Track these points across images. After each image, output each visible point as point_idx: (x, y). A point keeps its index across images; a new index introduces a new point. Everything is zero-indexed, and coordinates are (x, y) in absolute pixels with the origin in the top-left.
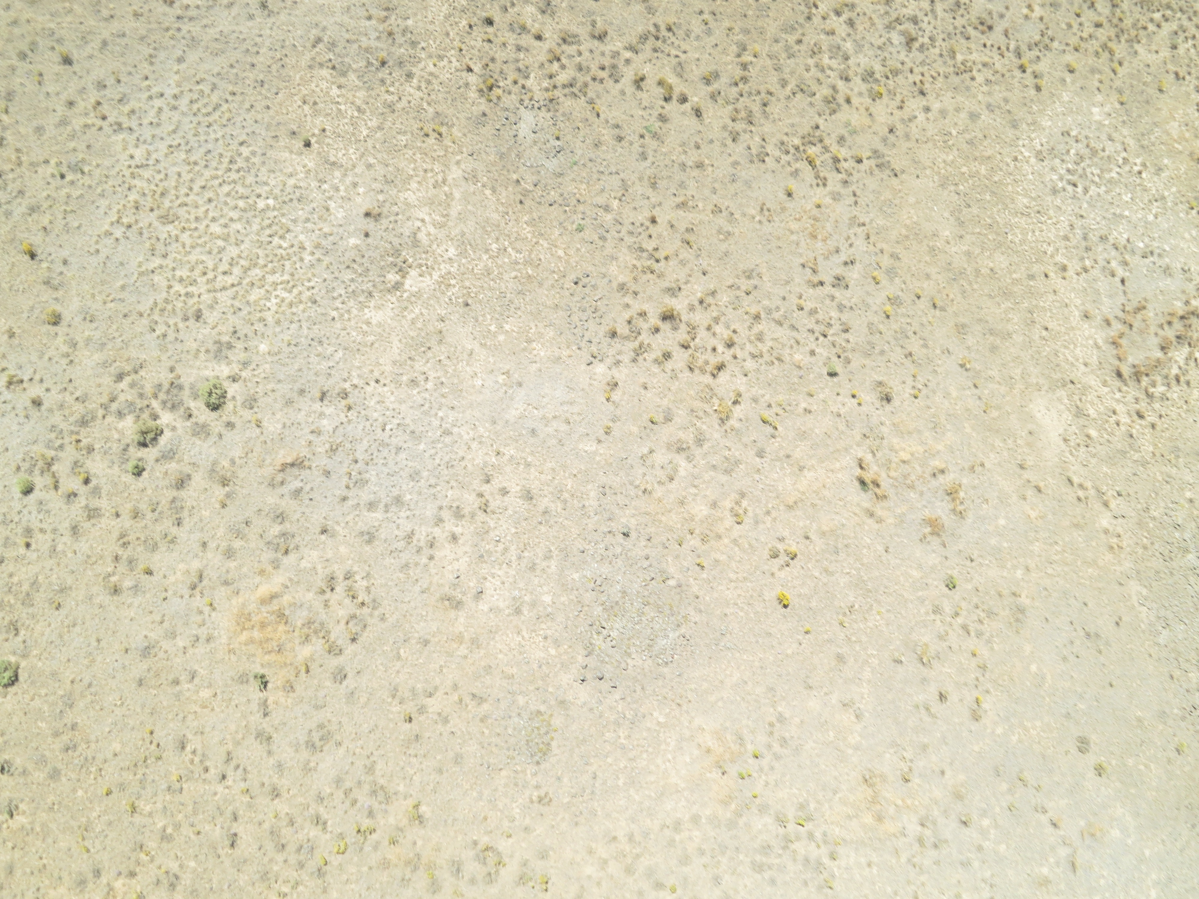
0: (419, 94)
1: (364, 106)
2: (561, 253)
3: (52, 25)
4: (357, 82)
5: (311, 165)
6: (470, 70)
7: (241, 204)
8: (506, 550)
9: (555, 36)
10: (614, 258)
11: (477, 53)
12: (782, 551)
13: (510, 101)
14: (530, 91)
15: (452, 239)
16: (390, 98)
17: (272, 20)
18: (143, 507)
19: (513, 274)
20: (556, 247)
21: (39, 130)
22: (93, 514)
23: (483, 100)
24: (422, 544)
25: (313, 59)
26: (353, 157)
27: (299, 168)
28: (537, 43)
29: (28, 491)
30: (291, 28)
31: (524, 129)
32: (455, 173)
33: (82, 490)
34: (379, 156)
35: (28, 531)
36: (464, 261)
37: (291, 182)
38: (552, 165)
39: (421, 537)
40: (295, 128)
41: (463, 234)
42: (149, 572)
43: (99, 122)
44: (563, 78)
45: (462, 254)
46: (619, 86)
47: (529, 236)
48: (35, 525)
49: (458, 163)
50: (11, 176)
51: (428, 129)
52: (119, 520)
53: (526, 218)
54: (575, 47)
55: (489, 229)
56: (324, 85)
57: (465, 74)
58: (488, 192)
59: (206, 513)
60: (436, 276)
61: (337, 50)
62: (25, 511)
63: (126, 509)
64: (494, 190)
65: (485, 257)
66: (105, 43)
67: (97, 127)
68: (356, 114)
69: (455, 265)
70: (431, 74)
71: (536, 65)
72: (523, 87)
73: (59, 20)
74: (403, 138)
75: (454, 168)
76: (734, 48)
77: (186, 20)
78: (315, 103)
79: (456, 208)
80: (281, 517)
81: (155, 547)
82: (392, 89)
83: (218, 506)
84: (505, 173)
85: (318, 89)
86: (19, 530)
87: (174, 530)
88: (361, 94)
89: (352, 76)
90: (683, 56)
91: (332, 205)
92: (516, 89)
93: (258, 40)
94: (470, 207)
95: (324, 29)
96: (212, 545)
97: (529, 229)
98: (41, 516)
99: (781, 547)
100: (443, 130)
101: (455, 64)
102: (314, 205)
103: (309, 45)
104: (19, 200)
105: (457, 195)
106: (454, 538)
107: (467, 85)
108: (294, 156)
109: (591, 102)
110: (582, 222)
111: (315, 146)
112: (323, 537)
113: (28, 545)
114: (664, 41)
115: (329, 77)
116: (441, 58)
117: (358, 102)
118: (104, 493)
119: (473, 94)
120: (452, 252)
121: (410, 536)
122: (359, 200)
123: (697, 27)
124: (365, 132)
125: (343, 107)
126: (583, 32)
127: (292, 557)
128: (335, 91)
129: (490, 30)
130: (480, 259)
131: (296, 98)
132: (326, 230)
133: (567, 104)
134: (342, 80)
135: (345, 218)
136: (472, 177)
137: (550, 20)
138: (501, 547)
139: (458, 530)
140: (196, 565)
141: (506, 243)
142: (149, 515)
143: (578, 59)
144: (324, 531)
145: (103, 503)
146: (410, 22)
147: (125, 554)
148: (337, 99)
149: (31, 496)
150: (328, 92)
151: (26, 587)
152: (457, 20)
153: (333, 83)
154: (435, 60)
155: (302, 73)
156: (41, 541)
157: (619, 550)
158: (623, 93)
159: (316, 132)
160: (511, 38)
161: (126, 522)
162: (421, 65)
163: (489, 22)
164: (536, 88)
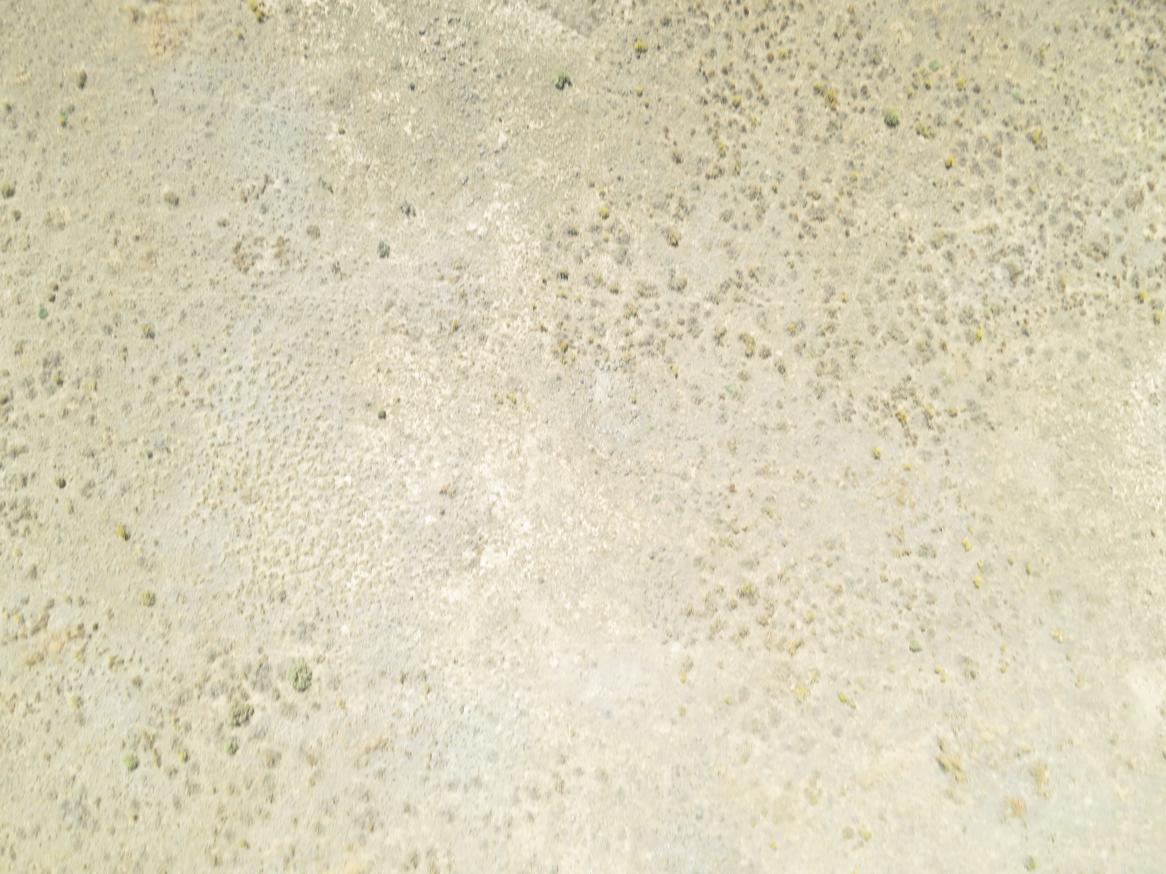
0: (492, 358)
1: (438, 374)
2: (636, 525)
3: (134, 297)
4: (430, 348)
5: (387, 438)
6: (543, 329)
7: (320, 481)
8: (581, 829)
9: (632, 289)
10: (690, 530)
11: (551, 310)
12: (856, 832)
13: (585, 362)
14: (605, 350)
15: (527, 513)
16: (463, 364)
17: (344, 283)
18: (239, 783)
19: (589, 548)
20: (632, 519)
21: (127, 408)
22: (193, 788)
23: (557, 362)
24: (500, 823)
25: (386, 324)
26: (428, 428)
27: (375, 442)
28: (614, 297)
29: (135, 766)
30: (363, 291)
31: (599, 393)
32: (530, 442)
33: (183, 767)
34: (453, 426)
35: (135, 804)
36: (539, 535)
37: (368, 457)
38: (628, 431)
39: (499, 817)
40: (369, 398)
41: (538, 507)
42: (247, 845)
43: (182, 399)
44: (639, 335)
45: (538, 528)
46: (698, 342)
47: (605, 508)
48: (141, 798)
49: (533, 431)
50: (102, 455)
51: (502, 394)
52: (216, 795)
53: (601, 489)
54: (652, 300)
55: (564, 502)
56: (398, 351)
57: (539, 334)
58: (563, 462)
59: (296, 792)
60: (511, 551)
61: (410, 314)
62: (132, 786)
63: (223, 786)
64: (569, 460)
65: (560, 531)
66: (184, 314)
67: (180, 404)
68: (430, 381)
69: (531, 539)
70: (504, 336)
71: (613, 321)
72: (599, 346)
73: (140, 291)
74: (478, 407)
75: (528, 436)
76: (822, 293)
77: (261, 287)
78: (389, 371)
79: (531, 479)
80: (367, 796)
81: (250, 822)
82: (465, 354)
83: (307, 784)
84: (580, 440)
85: (391, 356)
86: (128, 803)
87: (267, 806)
88: (435, 361)
89: (425, 342)
90: (766, 305)
91: (408, 480)
92: (591, 349)
93: (332, 305)
94: (544, 478)
95: (396, 292)
96: (303, 822)
97: (604, 500)
98: (146, 790)
99: (855, 828)
100: (518, 396)
101: (529, 323)
102: (390, 481)
103: (381, 309)
104: (111, 480)
105: (532, 465)
106: (531, 818)
107: (541, 346)
108: (370, 429)
109: (669, 361)
110: (658, 493)
111: (390, 417)
112: (406, 816)
113: (136, 818)
114: (747, 289)
115: (402, 342)
116: (514, 317)
117: (432, 369)
118: (202, 769)
119: (547, 356)
120: (528, 526)
121: (488, 817)
122: (434, 475)
123: (781, 271)
124: (439, 401)
125: (416, 375)
126: (661, 283)
127: (378, 834)
128: (408, 358)
129: (564, 283)
130: (555, 533)
131: (370, 366)
132: (403, 507)
133: (644, 363)
134: (416, 345)
135: (421, 494)
136: (546, 446)
137: (626, 271)
138: (576, 826)
139: (534, 810)
140: (288, 840)
141: (582, 516)
142: (244, 792)
143: (656, 314)
144: (407, 809)
145: (202, 779)
146: (482, 280)
147: (223, 829)
148: (410, 367)
149: (137, 771)
150: (401, 360)
151: (136, 857)
152: (530, 274)
153: (406, 349)
154: (508, 319)
155: (376, 339)
156: (147, 814)
157: (691, 831)
158: (702, 349)
159: (391, 402)
160: (586, 292)
161: (224, 797)
162: (495, 326)
163: (564, 276)
164: (612, 347)
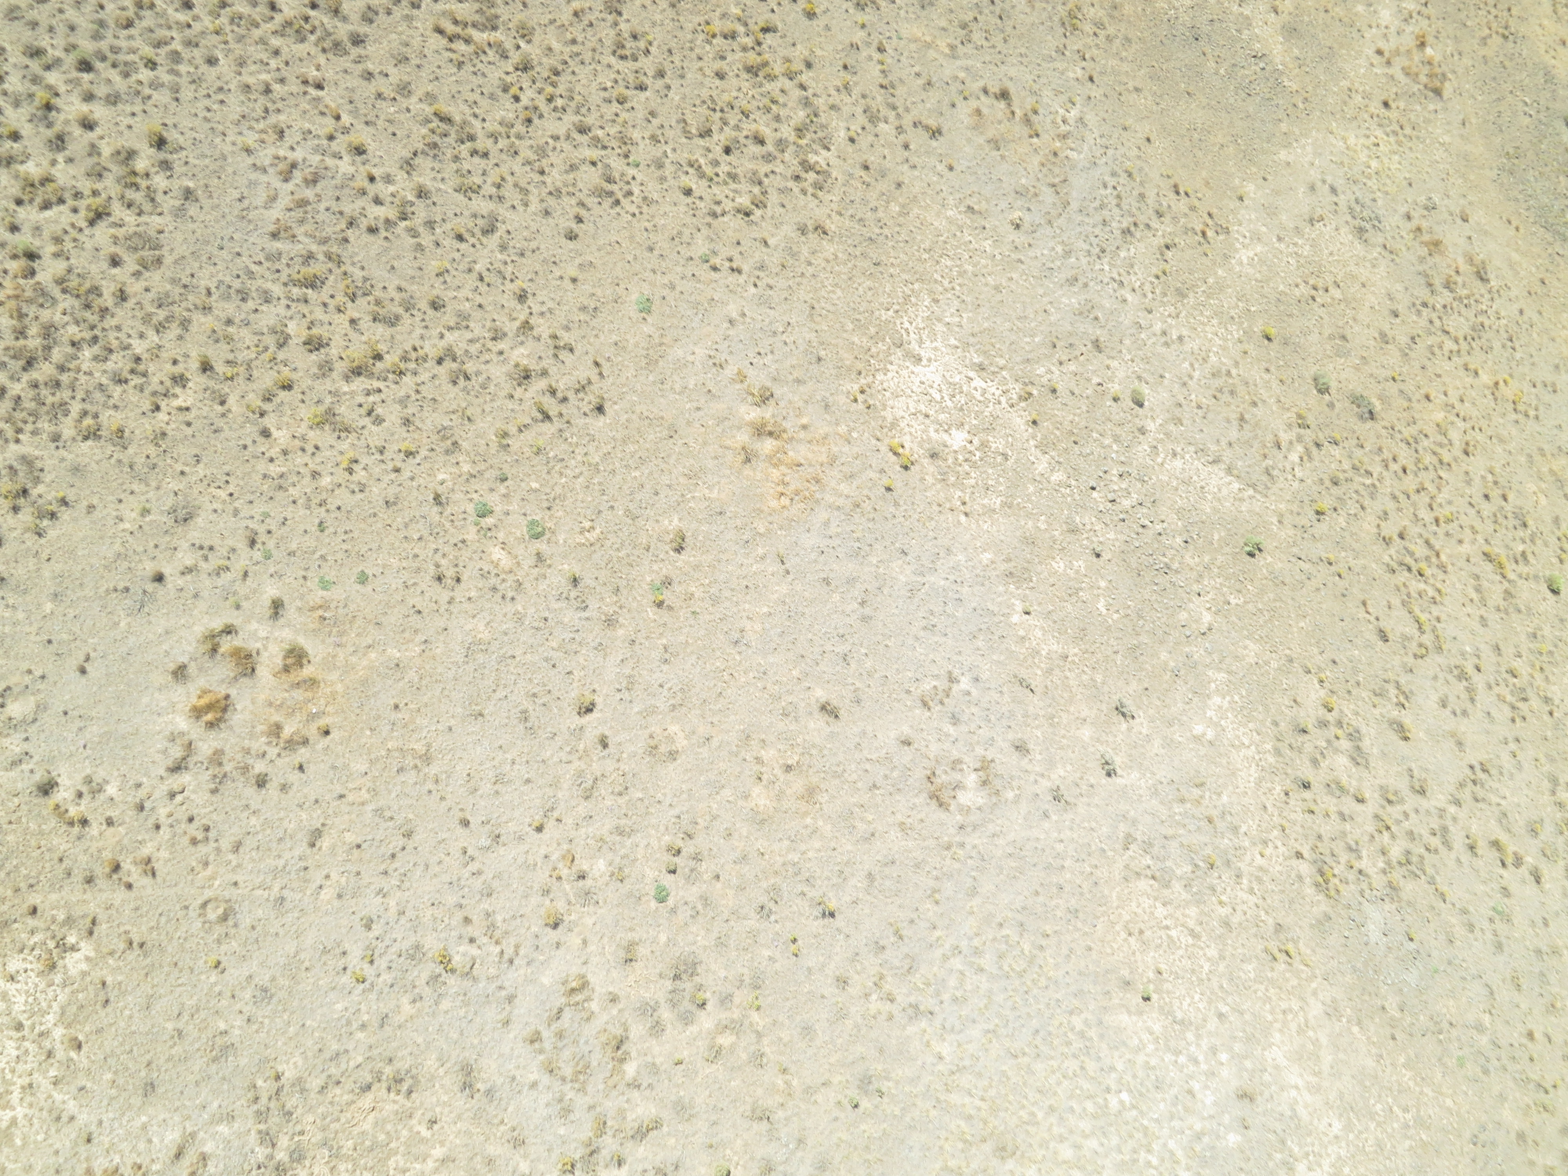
0: (1253, 899)
1: (1198, 929)
2: (1449, 1102)
4: (1185, 895)
5: (1157, 1028)
6: (1299, 855)
9: (1376, 795)
10: (1502, 1097)
11: (1300, 830)
13: (1349, 892)
14: (1367, 876)
15: (1331, 1108)
16: (1223, 911)
17: (1069, 816)
19: (1408, 1143)
20: (1441, 1094)
23: (1321, 897)
25: (1127, 867)
26: (1201, 1006)
27: (1146, 1037)
28: (1359, 807)
30: (1094, 825)
31: (1374, 932)
32: (1316, 1009)
34: (1229, 1000)
36: (1351, 1136)
37: (1141, 1059)
38: (1412, 978)
40: (1125, 973)
41: (1341, 1096)
43: (888, 1007)
44: (1396, 852)
45: (1348, 1127)
46: (1453, 855)
47: (1411, 1084)
49: (1315, 993)
51: (1273, 946)
53: (1402, 1060)
54: (1399, 808)
55: (1368, 1084)
56: (1147, 903)
57: (1295, 862)
58: (1355, 1029)
60: (1326, 1165)
61: (1156, 850)
64: (1359, 1023)
65: (1372, 1126)
67: (885, 1015)
68: (1190, 941)
69: (1343, 1144)
70: (1261, 868)
71: (1366, 838)
72: (1360, 872)
74: (1250, 967)
75: (1312, 1001)
76: (1546, 785)
78: (1141, 932)
79: (1327, 1059)
82: (1224, 898)
84: (1367, 998)
85: (1140, 911)
88: (1193, 911)
89: (1177, 886)
90: (1503, 802)
91: (1196, 1086)
92: (1351, 876)
93: (1060, 847)
94: (1341, 1056)
95: (1134, 822)
97: (1409, 1074)
100: (1290, 947)
101: (1282, 849)
102: (1174, 1091)
103: (1119, 847)
105: (1324, 1041)
107: (1300, 878)
108: (1134, 1018)
109: (1432, 882)
110: (1460, 1053)
111: (1155, 997)
114: (1482, 785)
115: (1149, 891)
116: (1265, 843)
117: (1191, 924)
119: (1310, 891)
120: (1337, 1127)
122: (1225, 1073)
123: (1506, 760)
124: (1207, 967)
125: (1173, 933)
126: (1402, 785)
128: (1161, 911)
129: (1307, 794)
130: (1367, 1129)
131: (1117, 928)
132: (1198, 1127)
133: (1409, 888)
134: (1166, 892)
135: (1215, 1103)
136: (1332, 1012)
137: (1366, 774)
141: (1390, 1100)
143: (1406, 824)
146: (1225, 798)
148: (1165, 923)
150: (1152, 913)
152: (1269, 785)
153: (1156, 899)
154: (1260, 847)
155: (1118, 889)
158: (1460, 863)
159: (1151, 975)
160: (1329, 803)
162: (1248, 858)
163: (1306, 786)
164: (1371, 871)
